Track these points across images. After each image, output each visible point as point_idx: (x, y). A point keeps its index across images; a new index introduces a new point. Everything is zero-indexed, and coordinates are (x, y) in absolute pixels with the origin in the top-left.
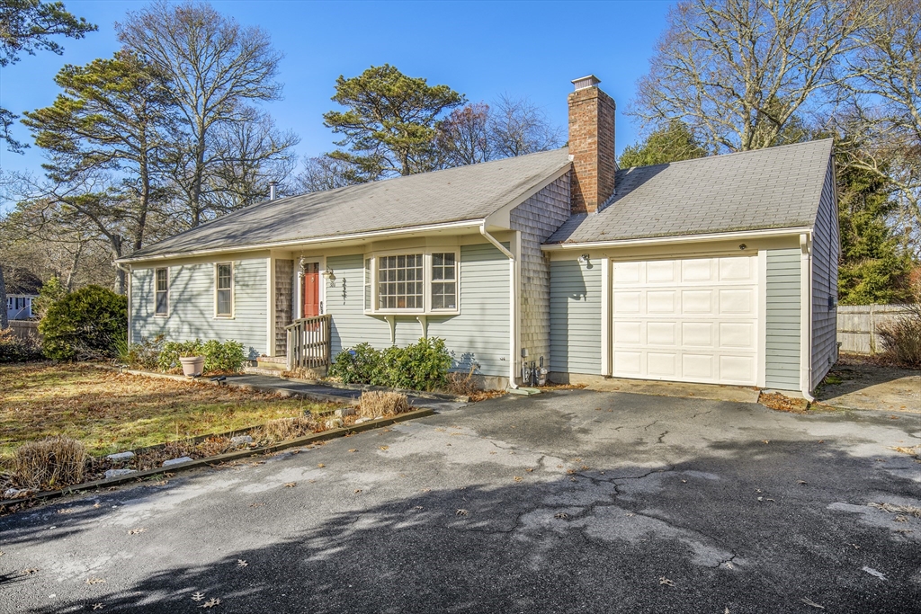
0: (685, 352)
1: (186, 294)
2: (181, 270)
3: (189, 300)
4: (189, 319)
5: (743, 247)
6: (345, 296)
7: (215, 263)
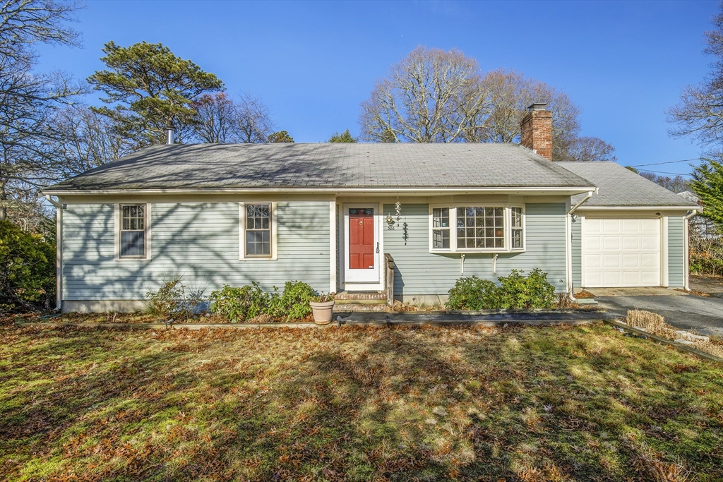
0: (625, 271)
1: (185, 234)
2: (176, 207)
3: (193, 241)
4: (192, 262)
5: (658, 214)
6: (406, 238)
7: (242, 203)
